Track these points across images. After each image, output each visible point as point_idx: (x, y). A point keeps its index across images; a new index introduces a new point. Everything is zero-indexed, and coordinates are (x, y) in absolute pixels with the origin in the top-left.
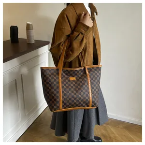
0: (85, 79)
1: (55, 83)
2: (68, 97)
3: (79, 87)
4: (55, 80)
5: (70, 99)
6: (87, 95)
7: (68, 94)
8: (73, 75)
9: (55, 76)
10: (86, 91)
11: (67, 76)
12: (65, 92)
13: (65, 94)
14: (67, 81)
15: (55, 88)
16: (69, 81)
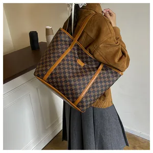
0: (93, 72)
1: (60, 51)
2: (60, 73)
3: (80, 74)
4: (62, 48)
5: (60, 77)
6: (80, 89)
7: (62, 71)
8: (85, 60)
9: (66, 44)
10: (84, 84)
11: (77, 56)
12: (62, 67)
13: (60, 69)
14: (73, 59)
15: (56, 55)
16: (76, 61)
